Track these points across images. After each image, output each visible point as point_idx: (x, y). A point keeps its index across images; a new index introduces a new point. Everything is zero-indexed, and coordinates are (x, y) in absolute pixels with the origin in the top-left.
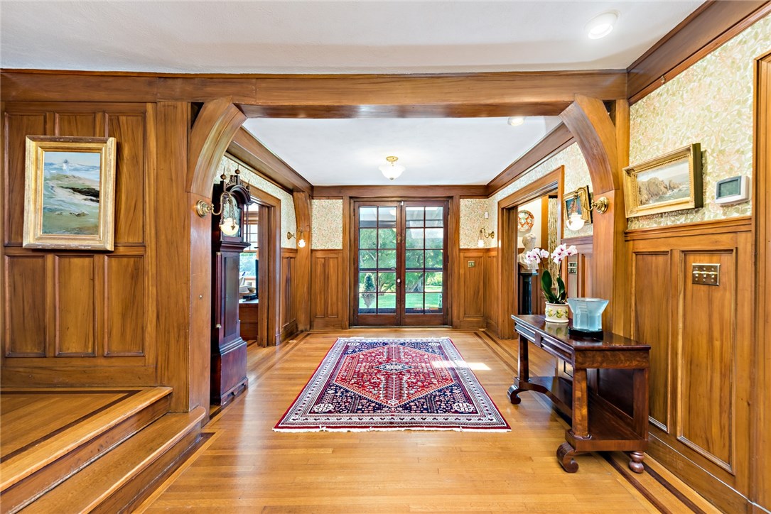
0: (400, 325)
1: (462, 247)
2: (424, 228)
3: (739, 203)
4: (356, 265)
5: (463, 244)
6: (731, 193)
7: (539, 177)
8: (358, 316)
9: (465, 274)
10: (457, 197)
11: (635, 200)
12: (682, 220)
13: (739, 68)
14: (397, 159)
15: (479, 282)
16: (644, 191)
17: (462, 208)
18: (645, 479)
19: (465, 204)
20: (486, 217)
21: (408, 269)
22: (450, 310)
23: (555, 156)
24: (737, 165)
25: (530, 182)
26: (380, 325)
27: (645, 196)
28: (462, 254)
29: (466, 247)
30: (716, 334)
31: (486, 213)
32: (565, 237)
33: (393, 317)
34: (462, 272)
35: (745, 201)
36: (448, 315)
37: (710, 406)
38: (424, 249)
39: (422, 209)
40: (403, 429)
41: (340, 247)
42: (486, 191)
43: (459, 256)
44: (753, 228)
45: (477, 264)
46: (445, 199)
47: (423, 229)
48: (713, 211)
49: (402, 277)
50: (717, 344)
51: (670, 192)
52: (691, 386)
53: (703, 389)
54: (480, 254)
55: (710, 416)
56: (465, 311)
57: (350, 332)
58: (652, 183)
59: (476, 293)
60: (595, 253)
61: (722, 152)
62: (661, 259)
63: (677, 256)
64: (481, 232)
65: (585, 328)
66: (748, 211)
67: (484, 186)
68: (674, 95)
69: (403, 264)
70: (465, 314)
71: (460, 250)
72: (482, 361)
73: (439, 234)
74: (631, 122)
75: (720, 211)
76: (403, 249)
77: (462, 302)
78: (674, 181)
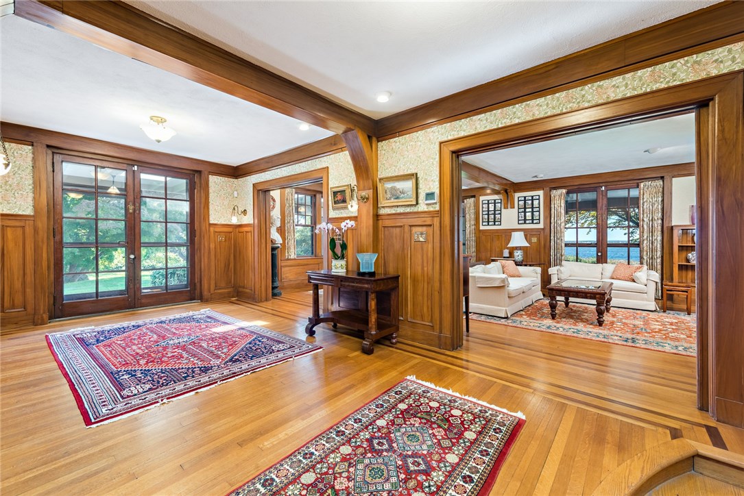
0: (135, 307)
1: (212, 222)
2: (166, 199)
3: (433, 204)
4: (57, 238)
5: (213, 219)
6: (431, 199)
7: (303, 171)
8: (63, 305)
9: (215, 248)
10: (206, 173)
11: (383, 197)
12: (408, 210)
13: (432, 143)
14: (165, 121)
15: (230, 256)
16: (388, 193)
17: (211, 184)
18: (399, 345)
19: (215, 181)
20: (236, 195)
21: (143, 243)
22: (198, 285)
23: (320, 159)
24: (432, 187)
25: (293, 173)
26: (102, 312)
27: (389, 196)
28: (212, 229)
29: (216, 222)
30: (425, 265)
31: (235, 193)
32: (330, 217)
33: (123, 299)
34: (212, 246)
35: (436, 203)
36: (195, 289)
37: (423, 299)
38: (166, 222)
39: (162, 179)
40: (249, 373)
41: (29, 211)
42: (236, 172)
43: (209, 231)
44: (439, 215)
45: (228, 239)
46: (192, 172)
47: (164, 200)
48: (422, 207)
49: (136, 253)
50: (426, 269)
51: (402, 195)
52: (414, 292)
53: (420, 292)
54: (230, 230)
55: (423, 303)
56: (216, 284)
57: (50, 327)
58: (393, 189)
59: (227, 266)
60: (359, 227)
61: (426, 179)
62: (398, 229)
63: (407, 228)
64: (234, 209)
65: (367, 271)
66: (437, 207)
67: (233, 167)
68: (403, 144)
69: (137, 237)
70: (216, 286)
71: (210, 224)
72: (259, 319)
73: (185, 207)
74: (379, 152)
75: (425, 207)
76: (137, 221)
77: (213, 275)
78: (405, 190)
